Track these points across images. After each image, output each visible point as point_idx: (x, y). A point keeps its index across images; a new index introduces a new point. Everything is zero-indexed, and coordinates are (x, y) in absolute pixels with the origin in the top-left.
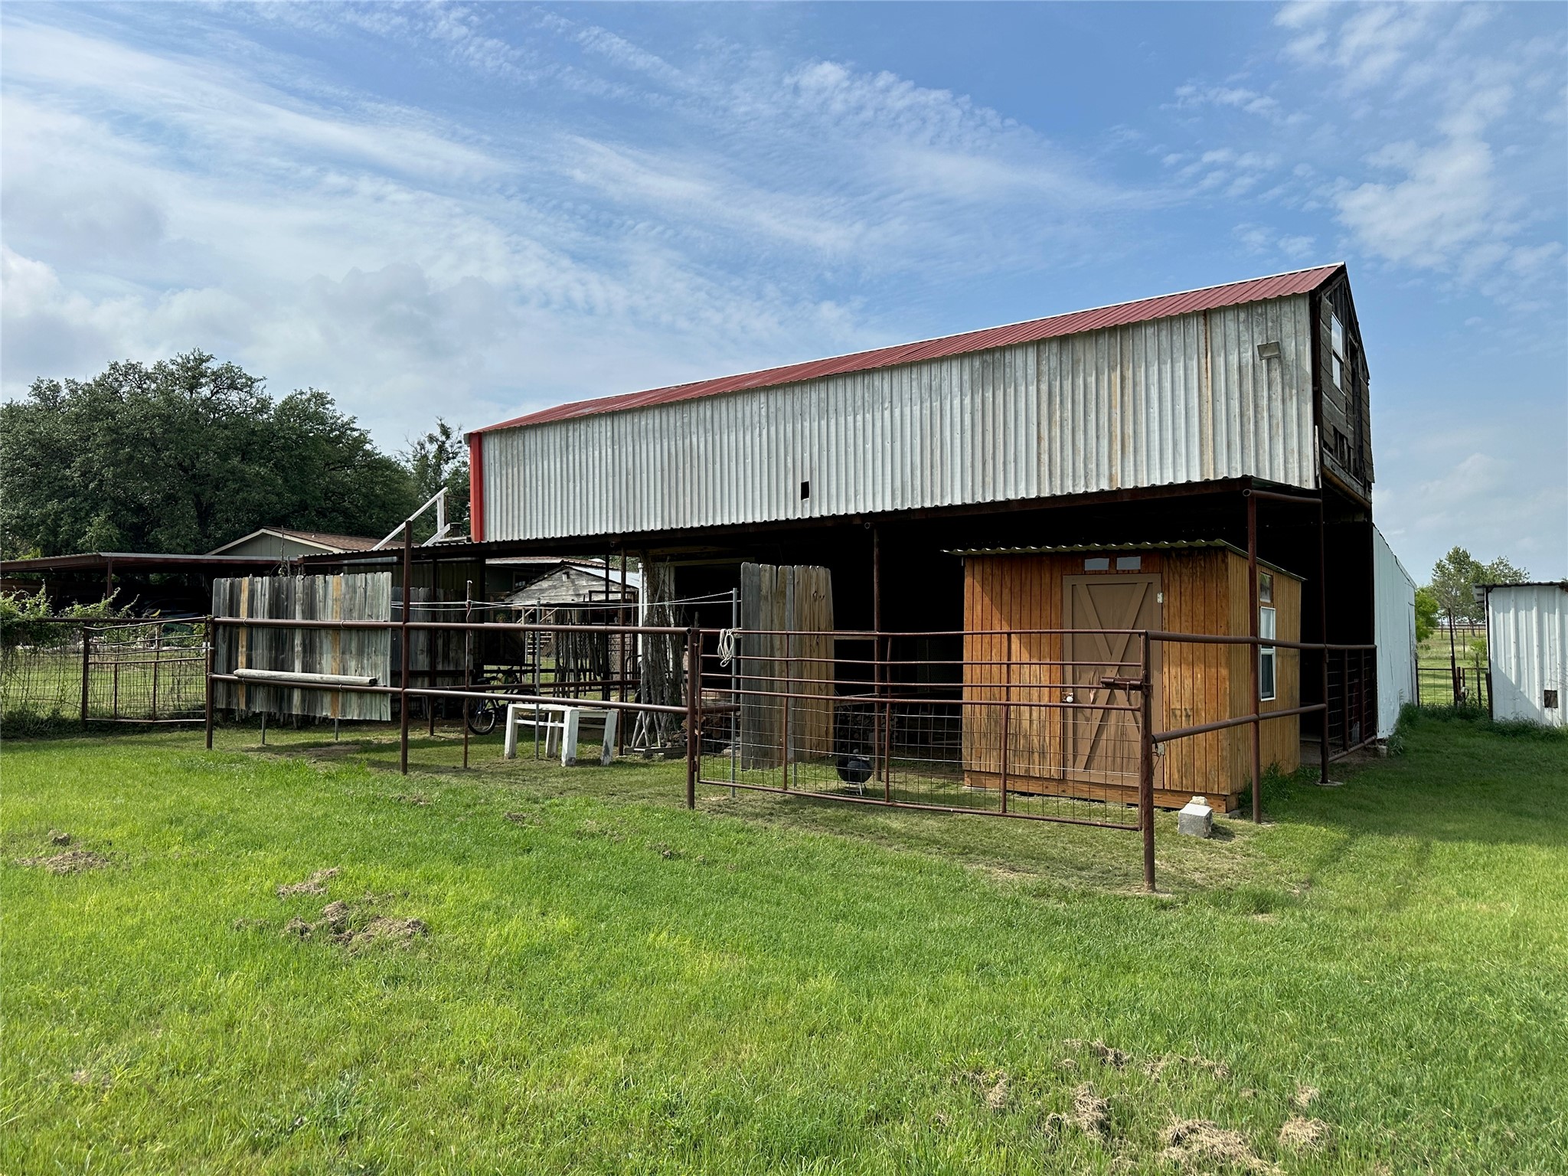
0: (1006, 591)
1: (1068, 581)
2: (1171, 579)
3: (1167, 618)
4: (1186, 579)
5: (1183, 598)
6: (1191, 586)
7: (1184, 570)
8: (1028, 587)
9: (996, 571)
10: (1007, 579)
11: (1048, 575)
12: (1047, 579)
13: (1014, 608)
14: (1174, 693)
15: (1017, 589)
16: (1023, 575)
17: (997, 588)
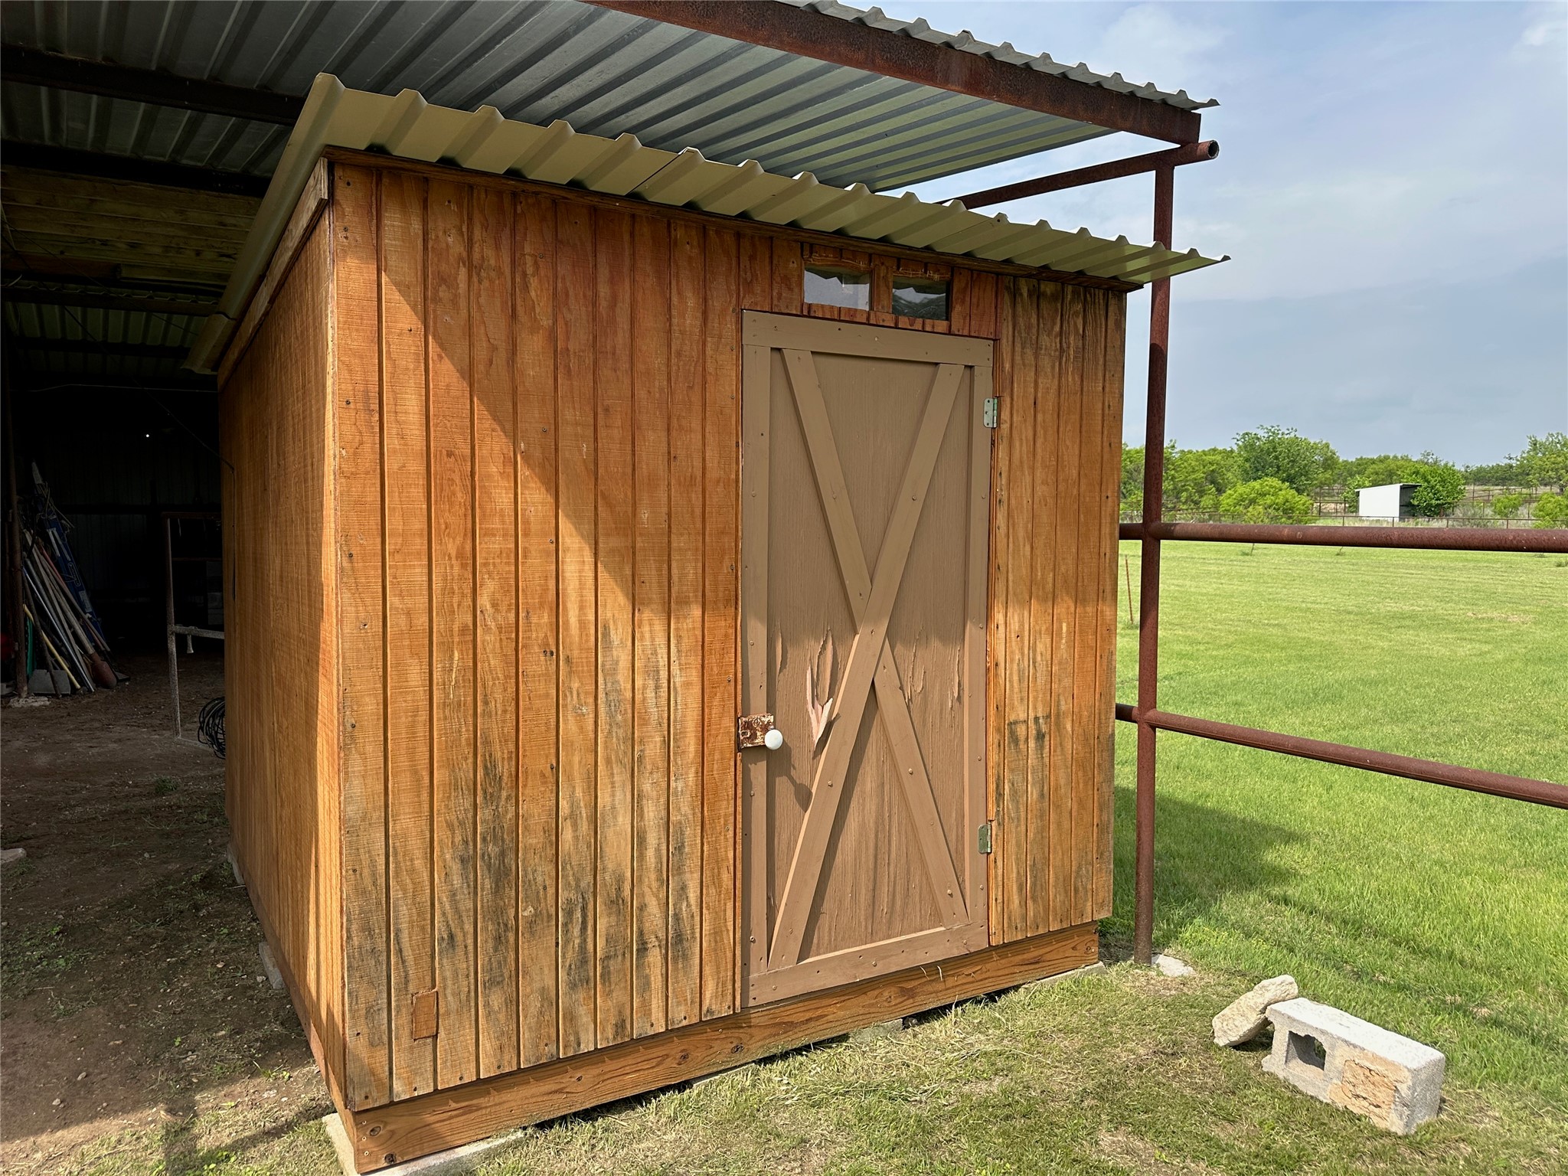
0: (533, 348)
1: (760, 329)
2: (1018, 358)
3: (1004, 469)
4: (1046, 362)
5: (1040, 417)
6: (1056, 382)
7: (1045, 340)
8: (621, 338)
9: (486, 251)
10: (537, 291)
11: (691, 302)
12: (688, 318)
13: (568, 414)
14: (1015, 678)
15: (579, 339)
16: (604, 290)
17: (495, 327)
